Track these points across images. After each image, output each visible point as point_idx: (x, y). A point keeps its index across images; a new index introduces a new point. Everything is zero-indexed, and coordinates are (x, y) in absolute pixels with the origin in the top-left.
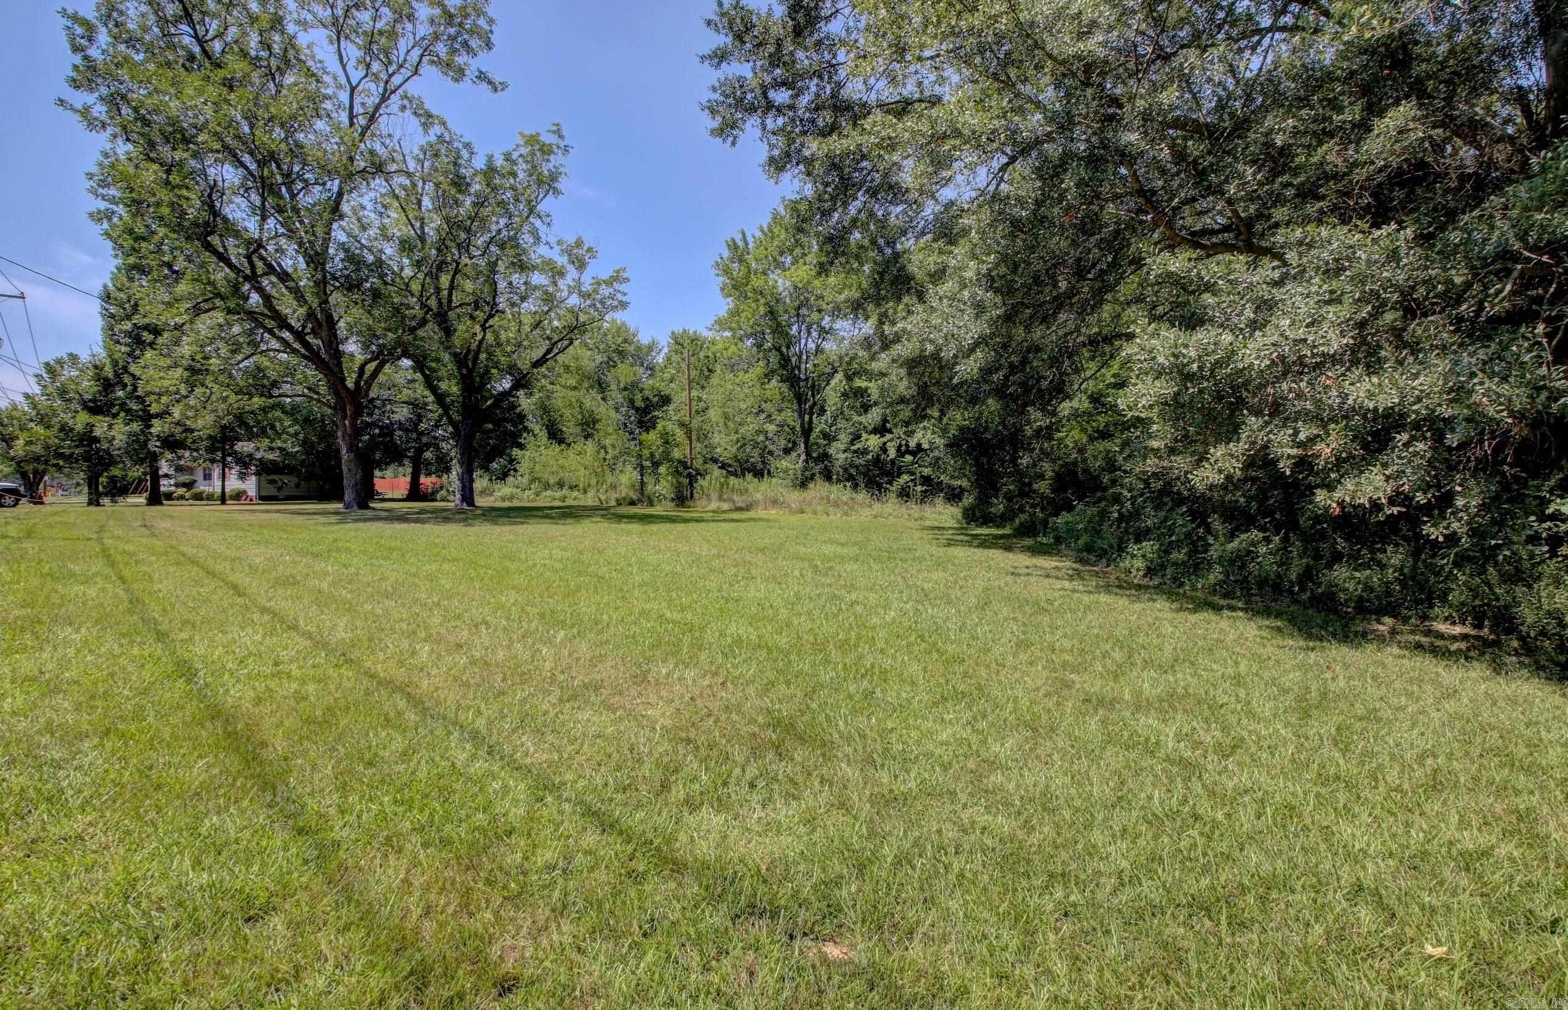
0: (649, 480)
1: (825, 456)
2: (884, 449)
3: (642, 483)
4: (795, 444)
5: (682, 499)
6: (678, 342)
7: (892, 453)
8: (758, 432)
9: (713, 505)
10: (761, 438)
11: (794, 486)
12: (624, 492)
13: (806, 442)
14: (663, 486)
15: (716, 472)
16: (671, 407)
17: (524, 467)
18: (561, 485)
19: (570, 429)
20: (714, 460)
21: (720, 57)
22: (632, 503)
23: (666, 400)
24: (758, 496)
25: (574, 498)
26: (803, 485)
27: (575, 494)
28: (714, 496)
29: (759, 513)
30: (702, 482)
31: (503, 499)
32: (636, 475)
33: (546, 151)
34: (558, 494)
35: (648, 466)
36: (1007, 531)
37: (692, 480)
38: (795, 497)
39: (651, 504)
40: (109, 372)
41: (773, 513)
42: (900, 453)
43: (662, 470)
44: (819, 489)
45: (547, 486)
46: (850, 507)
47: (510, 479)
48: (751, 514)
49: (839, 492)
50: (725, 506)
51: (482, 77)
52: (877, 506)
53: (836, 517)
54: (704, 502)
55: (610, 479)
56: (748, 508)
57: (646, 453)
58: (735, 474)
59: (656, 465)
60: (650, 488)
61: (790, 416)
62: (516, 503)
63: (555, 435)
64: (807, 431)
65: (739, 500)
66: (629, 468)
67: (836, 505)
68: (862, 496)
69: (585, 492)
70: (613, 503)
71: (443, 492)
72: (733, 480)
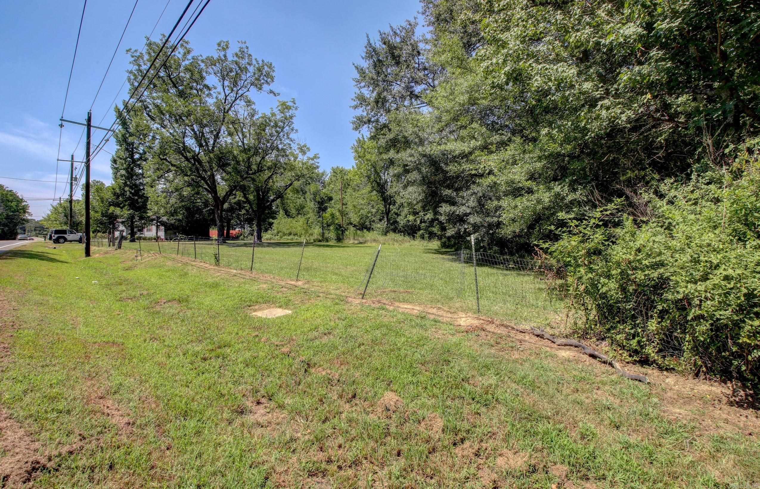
0: (326, 232)
1: (396, 222)
2: (415, 220)
3: (323, 233)
4: (383, 217)
5: (339, 239)
6: (335, 172)
7: (418, 222)
8: (369, 212)
9: (351, 242)
10: (370, 215)
11: (382, 234)
12: (315, 236)
13: (387, 217)
14: (331, 234)
15: (352, 228)
16: (333, 201)
17: (275, 226)
18: (290, 234)
19: (293, 211)
20: (351, 224)
21: (356, 107)
22: (320, 241)
23: (330, 199)
24: (368, 238)
25: (296, 239)
26: (386, 234)
27: (296, 237)
28: (352, 238)
29: (369, 244)
30: (347, 233)
31: (267, 239)
32: (321, 230)
33: (288, 108)
34: (290, 237)
35: (326, 226)
36: (453, 250)
37: (343, 232)
38: (382, 238)
39: (327, 241)
40: (118, 191)
41: (374, 244)
42: (421, 222)
43: (331, 228)
44: (392, 235)
45: (285, 234)
46: (402, 242)
47: (269, 232)
48: (366, 245)
49: (399, 237)
50: (356, 242)
51: (271, 92)
52: (412, 242)
53: (396, 245)
54: (348, 240)
55: (310, 232)
56: (364, 243)
57: (325, 221)
58: (359, 229)
59: (329, 226)
60: (326, 235)
61: (382, 207)
62: (272, 241)
63: (287, 214)
64: (388, 212)
65: (361, 240)
66: (318, 227)
67: (397, 241)
68: (407, 238)
69: (300, 237)
70: (312, 241)
71: (242, 237)
72: (359, 232)
